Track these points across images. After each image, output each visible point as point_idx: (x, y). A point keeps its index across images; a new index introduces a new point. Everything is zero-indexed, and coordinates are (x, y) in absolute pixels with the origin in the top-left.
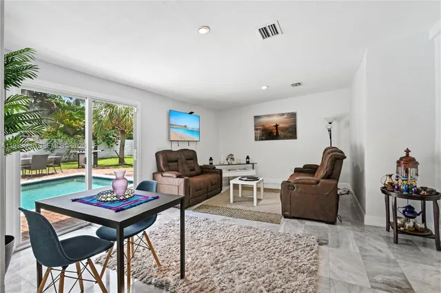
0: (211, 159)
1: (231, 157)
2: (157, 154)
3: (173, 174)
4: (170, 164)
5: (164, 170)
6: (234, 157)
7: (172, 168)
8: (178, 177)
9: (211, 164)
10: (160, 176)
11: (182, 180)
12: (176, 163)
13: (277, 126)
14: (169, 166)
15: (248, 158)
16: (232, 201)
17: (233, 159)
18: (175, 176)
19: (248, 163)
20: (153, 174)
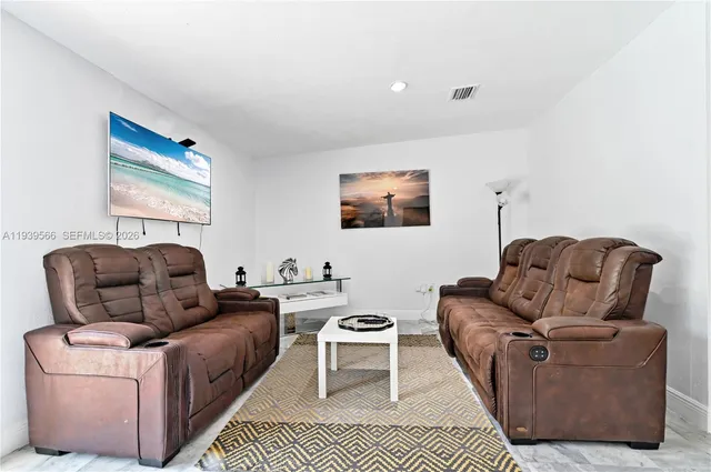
0: (241, 272)
1: (290, 265)
2: (50, 261)
3: (118, 334)
4: (106, 293)
5: (78, 316)
6: (298, 265)
7: (114, 306)
8: (136, 343)
9: (241, 283)
10: (56, 342)
11: (155, 357)
12: (132, 290)
13: (389, 197)
14: (102, 300)
15: (327, 266)
16: (322, 394)
17: (294, 270)
18: (123, 342)
19: (328, 277)
20: (26, 336)
